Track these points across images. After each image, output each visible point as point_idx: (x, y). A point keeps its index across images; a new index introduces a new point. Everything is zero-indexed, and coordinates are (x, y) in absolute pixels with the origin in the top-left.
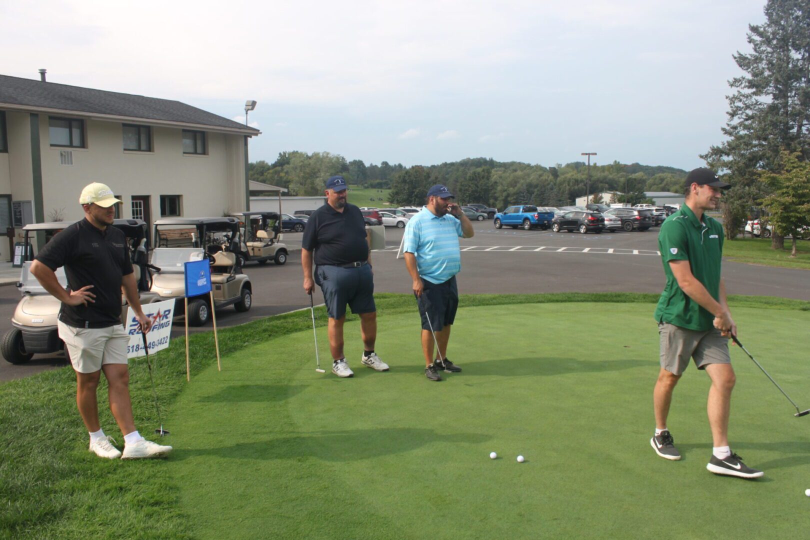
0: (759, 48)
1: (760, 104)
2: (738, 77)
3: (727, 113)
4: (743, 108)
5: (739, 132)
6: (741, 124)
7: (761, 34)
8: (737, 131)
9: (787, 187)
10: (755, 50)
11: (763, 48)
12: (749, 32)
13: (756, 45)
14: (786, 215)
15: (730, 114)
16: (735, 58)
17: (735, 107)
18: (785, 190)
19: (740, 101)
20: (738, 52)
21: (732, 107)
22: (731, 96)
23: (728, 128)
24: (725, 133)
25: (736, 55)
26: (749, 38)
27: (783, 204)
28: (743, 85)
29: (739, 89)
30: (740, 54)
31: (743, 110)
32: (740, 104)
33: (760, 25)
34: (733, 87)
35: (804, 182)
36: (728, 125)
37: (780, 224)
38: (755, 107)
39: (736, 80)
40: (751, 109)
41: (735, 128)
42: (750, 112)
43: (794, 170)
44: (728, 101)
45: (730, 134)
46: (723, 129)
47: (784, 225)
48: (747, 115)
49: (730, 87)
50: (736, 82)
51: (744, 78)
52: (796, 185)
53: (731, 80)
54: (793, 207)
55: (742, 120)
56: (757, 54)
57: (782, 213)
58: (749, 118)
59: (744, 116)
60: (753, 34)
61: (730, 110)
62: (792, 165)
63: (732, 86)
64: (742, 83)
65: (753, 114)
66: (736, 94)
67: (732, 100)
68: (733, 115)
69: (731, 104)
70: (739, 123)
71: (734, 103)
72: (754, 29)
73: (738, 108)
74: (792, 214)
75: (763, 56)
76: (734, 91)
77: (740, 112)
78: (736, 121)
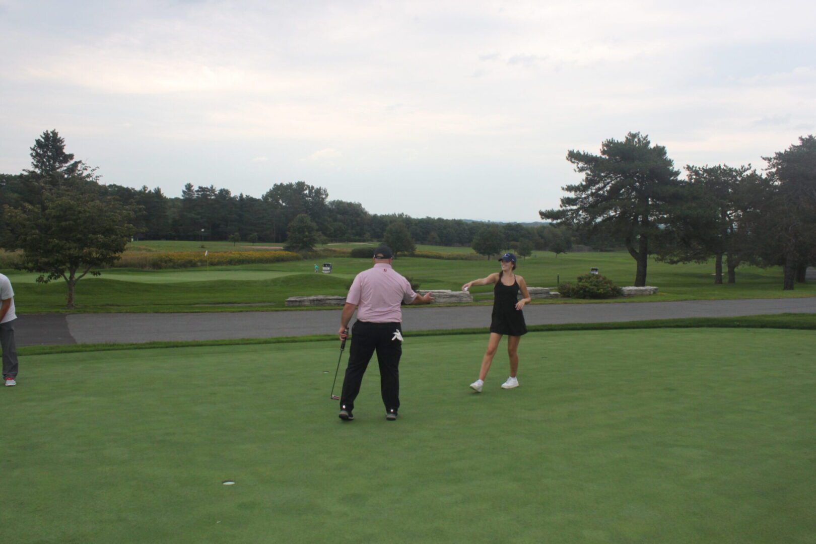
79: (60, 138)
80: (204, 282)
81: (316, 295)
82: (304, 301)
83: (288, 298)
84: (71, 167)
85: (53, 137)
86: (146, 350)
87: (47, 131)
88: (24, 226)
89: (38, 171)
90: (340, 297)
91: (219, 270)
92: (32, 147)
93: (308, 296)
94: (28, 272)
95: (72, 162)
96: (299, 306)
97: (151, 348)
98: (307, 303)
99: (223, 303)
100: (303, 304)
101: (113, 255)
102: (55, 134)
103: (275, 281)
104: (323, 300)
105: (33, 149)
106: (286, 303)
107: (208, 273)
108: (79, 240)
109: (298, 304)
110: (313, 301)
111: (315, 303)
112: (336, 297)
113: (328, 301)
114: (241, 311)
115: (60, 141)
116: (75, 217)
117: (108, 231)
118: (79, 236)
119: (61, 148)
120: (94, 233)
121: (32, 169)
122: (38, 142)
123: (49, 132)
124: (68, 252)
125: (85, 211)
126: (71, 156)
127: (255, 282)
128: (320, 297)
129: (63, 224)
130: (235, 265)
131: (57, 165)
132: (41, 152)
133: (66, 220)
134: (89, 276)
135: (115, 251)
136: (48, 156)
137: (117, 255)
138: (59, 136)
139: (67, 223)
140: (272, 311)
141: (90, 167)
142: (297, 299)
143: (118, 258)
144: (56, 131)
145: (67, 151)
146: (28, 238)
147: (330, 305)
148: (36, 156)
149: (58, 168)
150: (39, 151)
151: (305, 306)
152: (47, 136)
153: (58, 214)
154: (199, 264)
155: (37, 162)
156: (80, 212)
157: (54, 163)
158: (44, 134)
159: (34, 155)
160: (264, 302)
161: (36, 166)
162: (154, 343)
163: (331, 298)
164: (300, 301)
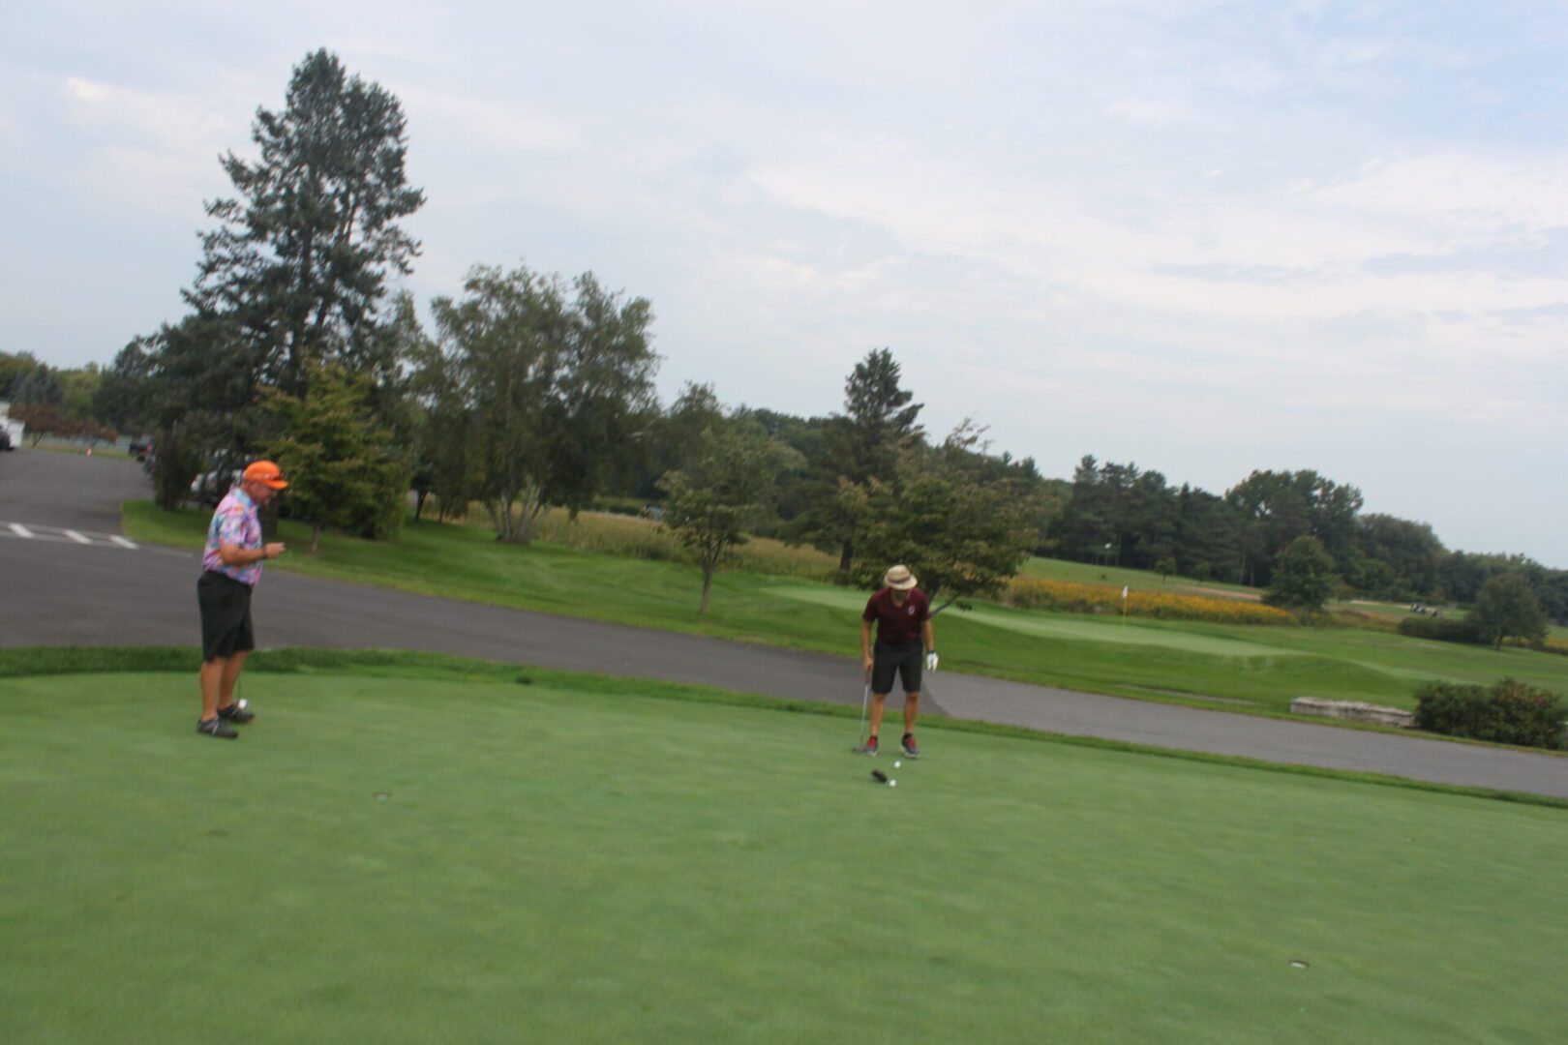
0: (272, 155)
1: (261, 259)
2: (225, 199)
3: (199, 264)
4: (228, 260)
5: (214, 303)
6: (222, 289)
7: (276, 131)
8: (211, 300)
9: (315, 425)
10: (265, 156)
11: (278, 157)
12: (257, 121)
13: (266, 150)
14: (310, 477)
15: (203, 267)
16: (223, 162)
17: (215, 255)
18: (309, 430)
19: (226, 245)
20: (229, 151)
21: (207, 254)
22: (208, 233)
23: (193, 291)
24: (187, 300)
25: (226, 157)
26: (257, 131)
27: (307, 457)
28: (232, 215)
29: (223, 221)
30: (232, 156)
31: (229, 263)
32: (225, 253)
33: (274, 112)
34: (213, 216)
35: (345, 421)
36: (197, 286)
37: (299, 494)
38: (251, 263)
39: (219, 205)
40: (243, 266)
41: (208, 294)
42: (240, 271)
43: (328, 397)
44: (201, 242)
45: (198, 304)
46: (185, 293)
47: (306, 497)
48: (234, 275)
49: (207, 213)
50: (219, 208)
51: (234, 205)
52: (332, 424)
53: (212, 202)
54: (322, 465)
55: (223, 282)
56: (266, 166)
57: (304, 473)
58: (236, 280)
59: (229, 277)
60: (262, 126)
61: (203, 260)
62: (323, 386)
63: (211, 212)
64: (229, 213)
65: (246, 275)
66: (218, 231)
67: (210, 242)
68: (209, 269)
69: (205, 247)
70: (216, 288)
71: (212, 247)
72: (266, 117)
73: (221, 260)
74: (322, 477)
75: (277, 173)
76: (214, 224)
77: (222, 267)
78: (212, 281)
79: (893, 364)
80: (1124, 646)
81: (1350, 700)
82: (1327, 708)
83: (1297, 697)
84: (905, 413)
85: (884, 359)
86: (1082, 749)
87: (875, 350)
88: (865, 515)
89: (852, 416)
90: (1400, 712)
91: (1141, 626)
92: (850, 375)
93: (1335, 700)
94: (858, 589)
95: (907, 405)
96: (1317, 716)
97: (1088, 745)
98: (1333, 714)
99: (1167, 689)
100: (1325, 712)
101: (997, 579)
102: (886, 356)
103: (1257, 662)
104: (1366, 711)
105: (850, 379)
106: (1293, 708)
107: (1123, 629)
108: (947, 547)
109: (1314, 711)
110: (1346, 710)
111: (1350, 714)
112: (1391, 710)
113: (1375, 716)
114: (1210, 709)
115: (894, 368)
116: (945, 509)
117: (995, 537)
118: (948, 540)
119: (894, 381)
120: (973, 537)
121: (843, 412)
122: (859, 367)
123: (878, 352)
124: (927, 566)
125: (963, 500)
126: (908, 396)
127: (1219, 658)
128: (1360, 705)
129: (926, 517)
130: (1163, 618)
131: (884, 408)
132: (861, 385)
133: (931, 512)
134: (952, 611)
135: (1004, 573)
136: (871, 392)
137: (1003, 579)
138: (891, 361)
139: (933, 516)
140: (1269, 716)
141: (977, 425)
142: (1317, 703)
143: (1004, 586)
144: (889, 351)
145: (902, 386)
146: (870, 535)
147: (1378, 723)
148: (853, 390)
149: (885, 414)
150: (858, 382)
151: (1328, 717)
152: (873, 359)
153: (919, 500)
154: (1098, 609)
155: (854, 401)
156: (954, 501)
157: (880, 404)
158: (871, 355)
159: (850, 388)
160: (1243, 698)
161: (851, 409)
162: (1090, 739)
163: (1382, 709)
164: (1319, 708)
